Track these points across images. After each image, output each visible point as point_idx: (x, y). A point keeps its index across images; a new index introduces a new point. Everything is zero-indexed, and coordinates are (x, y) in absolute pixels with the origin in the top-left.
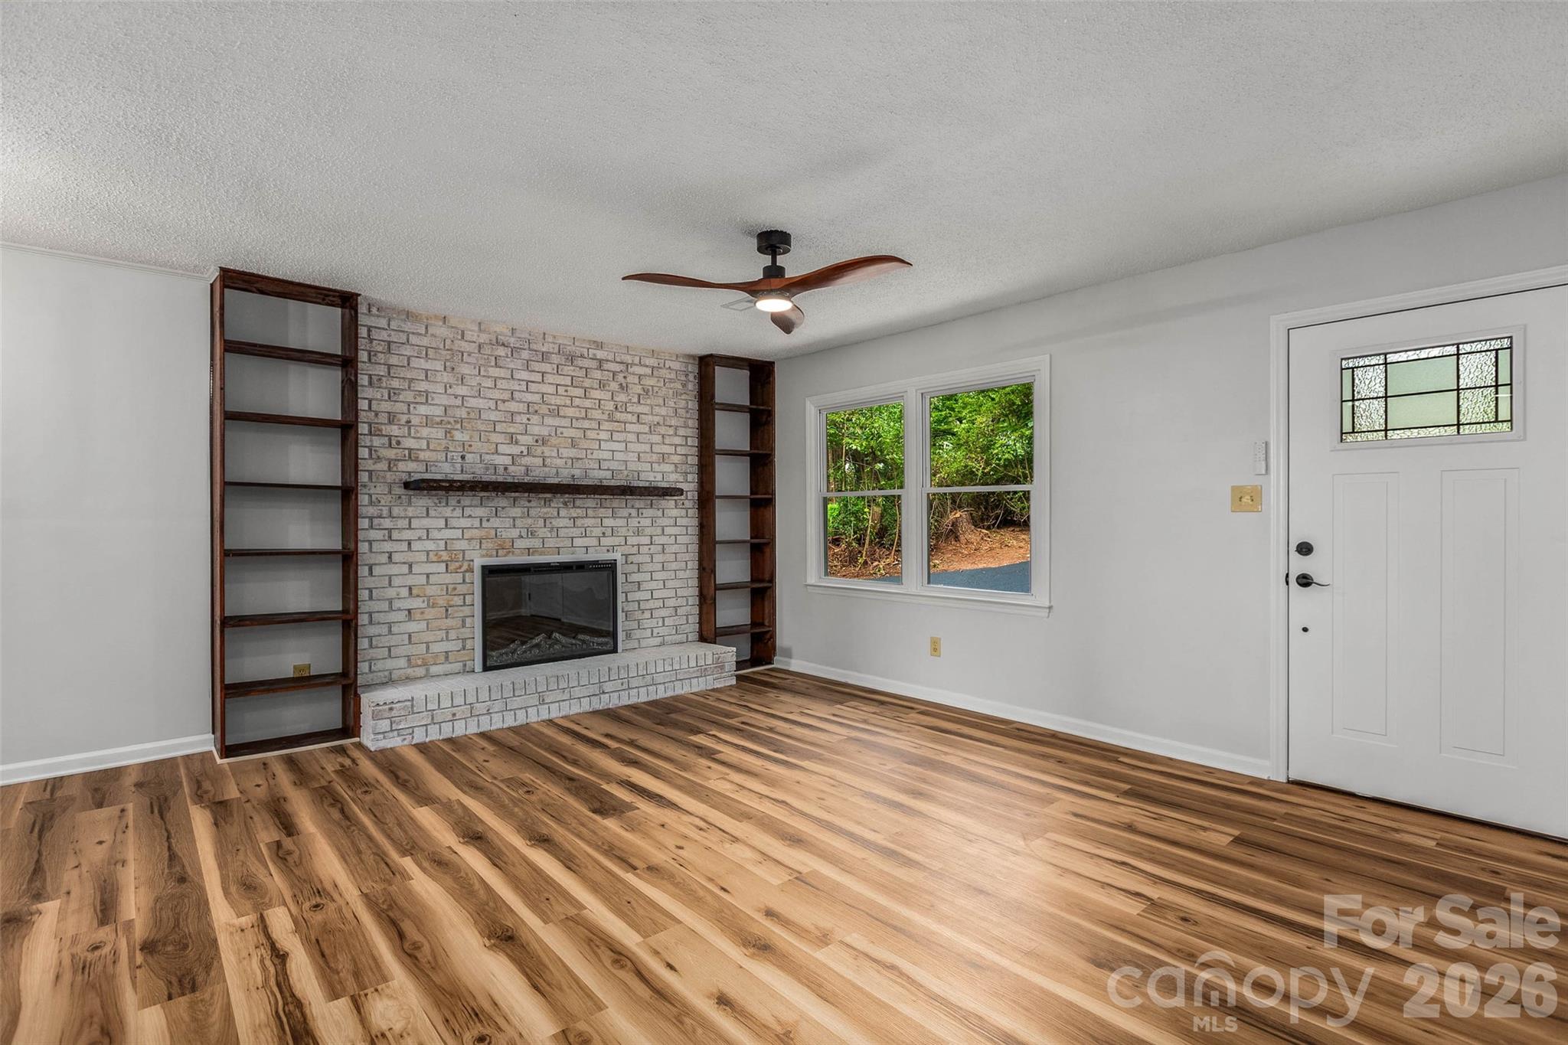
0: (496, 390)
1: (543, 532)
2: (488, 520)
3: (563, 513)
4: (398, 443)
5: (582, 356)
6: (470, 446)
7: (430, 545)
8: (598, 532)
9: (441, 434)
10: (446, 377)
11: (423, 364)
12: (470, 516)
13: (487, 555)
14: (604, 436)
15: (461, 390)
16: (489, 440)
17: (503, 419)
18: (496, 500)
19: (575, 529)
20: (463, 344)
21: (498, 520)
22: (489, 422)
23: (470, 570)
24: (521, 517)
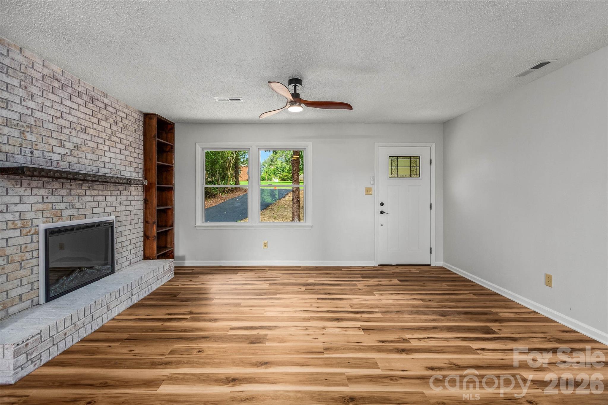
0: (53, 110)
1: (78, 205)
2: (47, 198)
3: (88, 193)
5: (97, 99)
6: (37, 145)
7: (9, 217)
8: (104, 204)
9: (16, 134)
10: (21, 93)
12: (36, 195)
13: (47, 222)
14: (106, 148)
15: (31, 104)
16: (48, 142)
17: (56, 130)
18: (53, 183)
19: (94, 203)
20: (33, 71)
21: (53, 197)
22: (49, 130)
23: (37, 233)
24: (66, 196)
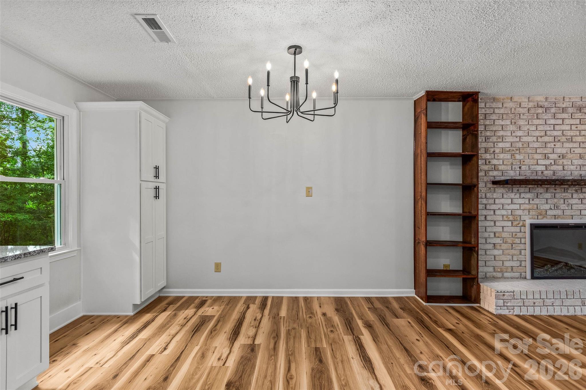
0: (537, 132)
1: (563, 207)
2: (533, 200)
3: (575, 196)
4: (489, 162)
6: (524, 161)
7: (504, 212)
9: (509, 156)
10: (512, 128)
11: (501, 122)
12: (524, 198)
13: (532, 218)
15: (519, 133)
16: (533, 158)
17: (541, 146)
18: (537, 189)
19: (582, 205)
20: (520, 109)
21: (538, 199)
22: (534, 148)
23: (524, 226)
24: (551, 198)
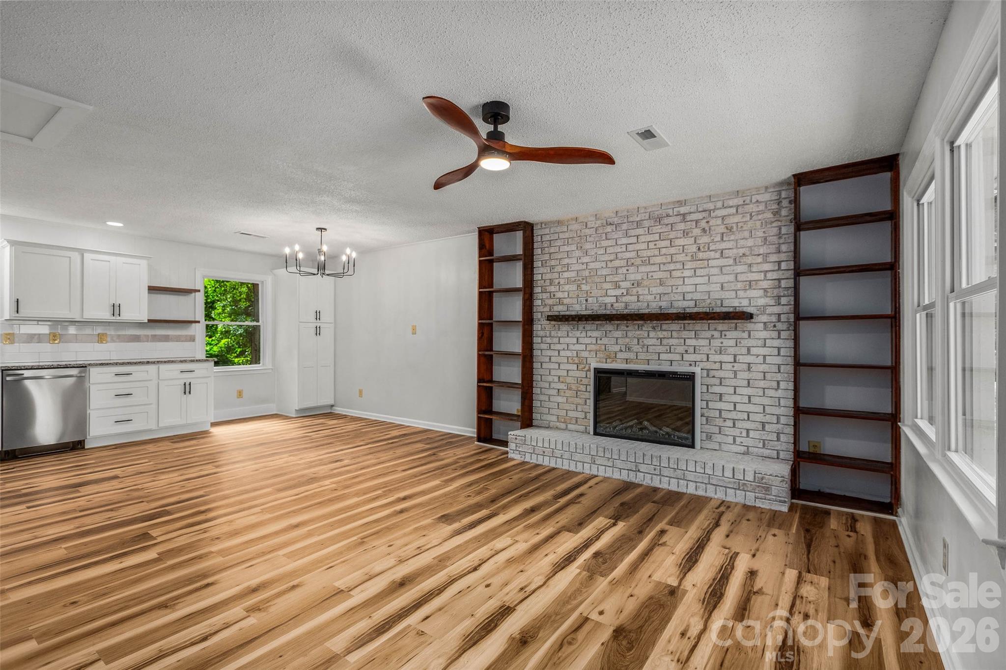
0: (606, 255)
1: (636, 348)
2: (601, 339)
3: (652, 334)
4: (554, 295)
5: (668, 216)
6: (591, 293)
7: (569, 354)
8: (681, 349)
9: (574, 287)
10: (578, 253)
11: (566, 248)
12: (590, 337)
13: (600, 362)
14: (687, 273)
15: (586, 259)
16: (602, 288)
17: (611, 273)
19: (661, 347)
20: (587, 231)
21: (606, 339)
22: (602, 276)
23: (589, 370)
24: (621, 338)
